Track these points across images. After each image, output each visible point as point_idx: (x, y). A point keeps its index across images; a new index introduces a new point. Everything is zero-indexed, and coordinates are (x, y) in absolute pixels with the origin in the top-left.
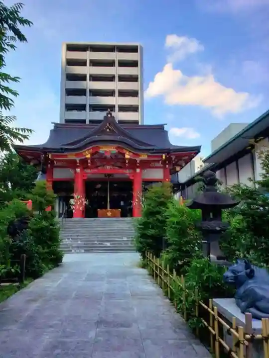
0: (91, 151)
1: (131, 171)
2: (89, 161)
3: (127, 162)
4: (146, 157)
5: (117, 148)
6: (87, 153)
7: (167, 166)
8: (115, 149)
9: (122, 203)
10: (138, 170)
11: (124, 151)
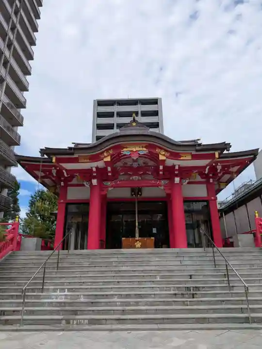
0: (111, 152)
1: (167, 182)
2: (109, 169)
3: (161, 167)
4: (189, 157)
5: (148, 146)
6: (105, 154)
7: (211, 180)
8: (144, 149)
9: (154, 231)
10: (177, 180)
11: (158, 150)
